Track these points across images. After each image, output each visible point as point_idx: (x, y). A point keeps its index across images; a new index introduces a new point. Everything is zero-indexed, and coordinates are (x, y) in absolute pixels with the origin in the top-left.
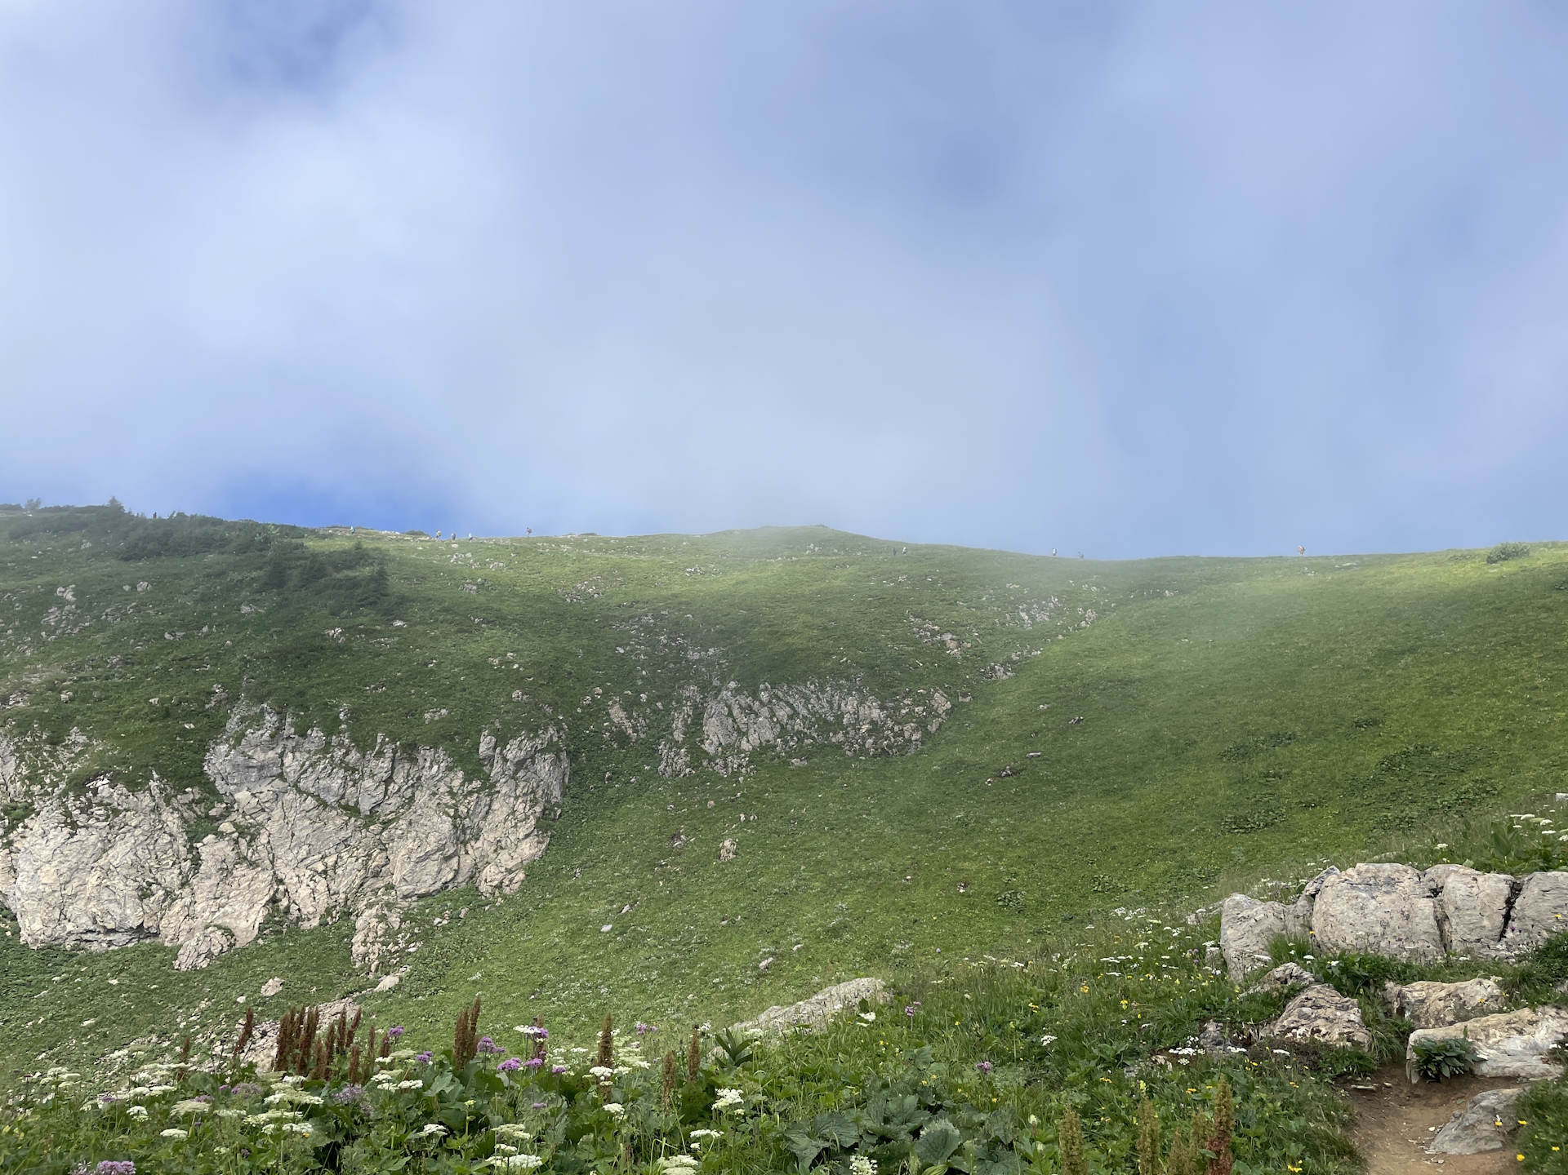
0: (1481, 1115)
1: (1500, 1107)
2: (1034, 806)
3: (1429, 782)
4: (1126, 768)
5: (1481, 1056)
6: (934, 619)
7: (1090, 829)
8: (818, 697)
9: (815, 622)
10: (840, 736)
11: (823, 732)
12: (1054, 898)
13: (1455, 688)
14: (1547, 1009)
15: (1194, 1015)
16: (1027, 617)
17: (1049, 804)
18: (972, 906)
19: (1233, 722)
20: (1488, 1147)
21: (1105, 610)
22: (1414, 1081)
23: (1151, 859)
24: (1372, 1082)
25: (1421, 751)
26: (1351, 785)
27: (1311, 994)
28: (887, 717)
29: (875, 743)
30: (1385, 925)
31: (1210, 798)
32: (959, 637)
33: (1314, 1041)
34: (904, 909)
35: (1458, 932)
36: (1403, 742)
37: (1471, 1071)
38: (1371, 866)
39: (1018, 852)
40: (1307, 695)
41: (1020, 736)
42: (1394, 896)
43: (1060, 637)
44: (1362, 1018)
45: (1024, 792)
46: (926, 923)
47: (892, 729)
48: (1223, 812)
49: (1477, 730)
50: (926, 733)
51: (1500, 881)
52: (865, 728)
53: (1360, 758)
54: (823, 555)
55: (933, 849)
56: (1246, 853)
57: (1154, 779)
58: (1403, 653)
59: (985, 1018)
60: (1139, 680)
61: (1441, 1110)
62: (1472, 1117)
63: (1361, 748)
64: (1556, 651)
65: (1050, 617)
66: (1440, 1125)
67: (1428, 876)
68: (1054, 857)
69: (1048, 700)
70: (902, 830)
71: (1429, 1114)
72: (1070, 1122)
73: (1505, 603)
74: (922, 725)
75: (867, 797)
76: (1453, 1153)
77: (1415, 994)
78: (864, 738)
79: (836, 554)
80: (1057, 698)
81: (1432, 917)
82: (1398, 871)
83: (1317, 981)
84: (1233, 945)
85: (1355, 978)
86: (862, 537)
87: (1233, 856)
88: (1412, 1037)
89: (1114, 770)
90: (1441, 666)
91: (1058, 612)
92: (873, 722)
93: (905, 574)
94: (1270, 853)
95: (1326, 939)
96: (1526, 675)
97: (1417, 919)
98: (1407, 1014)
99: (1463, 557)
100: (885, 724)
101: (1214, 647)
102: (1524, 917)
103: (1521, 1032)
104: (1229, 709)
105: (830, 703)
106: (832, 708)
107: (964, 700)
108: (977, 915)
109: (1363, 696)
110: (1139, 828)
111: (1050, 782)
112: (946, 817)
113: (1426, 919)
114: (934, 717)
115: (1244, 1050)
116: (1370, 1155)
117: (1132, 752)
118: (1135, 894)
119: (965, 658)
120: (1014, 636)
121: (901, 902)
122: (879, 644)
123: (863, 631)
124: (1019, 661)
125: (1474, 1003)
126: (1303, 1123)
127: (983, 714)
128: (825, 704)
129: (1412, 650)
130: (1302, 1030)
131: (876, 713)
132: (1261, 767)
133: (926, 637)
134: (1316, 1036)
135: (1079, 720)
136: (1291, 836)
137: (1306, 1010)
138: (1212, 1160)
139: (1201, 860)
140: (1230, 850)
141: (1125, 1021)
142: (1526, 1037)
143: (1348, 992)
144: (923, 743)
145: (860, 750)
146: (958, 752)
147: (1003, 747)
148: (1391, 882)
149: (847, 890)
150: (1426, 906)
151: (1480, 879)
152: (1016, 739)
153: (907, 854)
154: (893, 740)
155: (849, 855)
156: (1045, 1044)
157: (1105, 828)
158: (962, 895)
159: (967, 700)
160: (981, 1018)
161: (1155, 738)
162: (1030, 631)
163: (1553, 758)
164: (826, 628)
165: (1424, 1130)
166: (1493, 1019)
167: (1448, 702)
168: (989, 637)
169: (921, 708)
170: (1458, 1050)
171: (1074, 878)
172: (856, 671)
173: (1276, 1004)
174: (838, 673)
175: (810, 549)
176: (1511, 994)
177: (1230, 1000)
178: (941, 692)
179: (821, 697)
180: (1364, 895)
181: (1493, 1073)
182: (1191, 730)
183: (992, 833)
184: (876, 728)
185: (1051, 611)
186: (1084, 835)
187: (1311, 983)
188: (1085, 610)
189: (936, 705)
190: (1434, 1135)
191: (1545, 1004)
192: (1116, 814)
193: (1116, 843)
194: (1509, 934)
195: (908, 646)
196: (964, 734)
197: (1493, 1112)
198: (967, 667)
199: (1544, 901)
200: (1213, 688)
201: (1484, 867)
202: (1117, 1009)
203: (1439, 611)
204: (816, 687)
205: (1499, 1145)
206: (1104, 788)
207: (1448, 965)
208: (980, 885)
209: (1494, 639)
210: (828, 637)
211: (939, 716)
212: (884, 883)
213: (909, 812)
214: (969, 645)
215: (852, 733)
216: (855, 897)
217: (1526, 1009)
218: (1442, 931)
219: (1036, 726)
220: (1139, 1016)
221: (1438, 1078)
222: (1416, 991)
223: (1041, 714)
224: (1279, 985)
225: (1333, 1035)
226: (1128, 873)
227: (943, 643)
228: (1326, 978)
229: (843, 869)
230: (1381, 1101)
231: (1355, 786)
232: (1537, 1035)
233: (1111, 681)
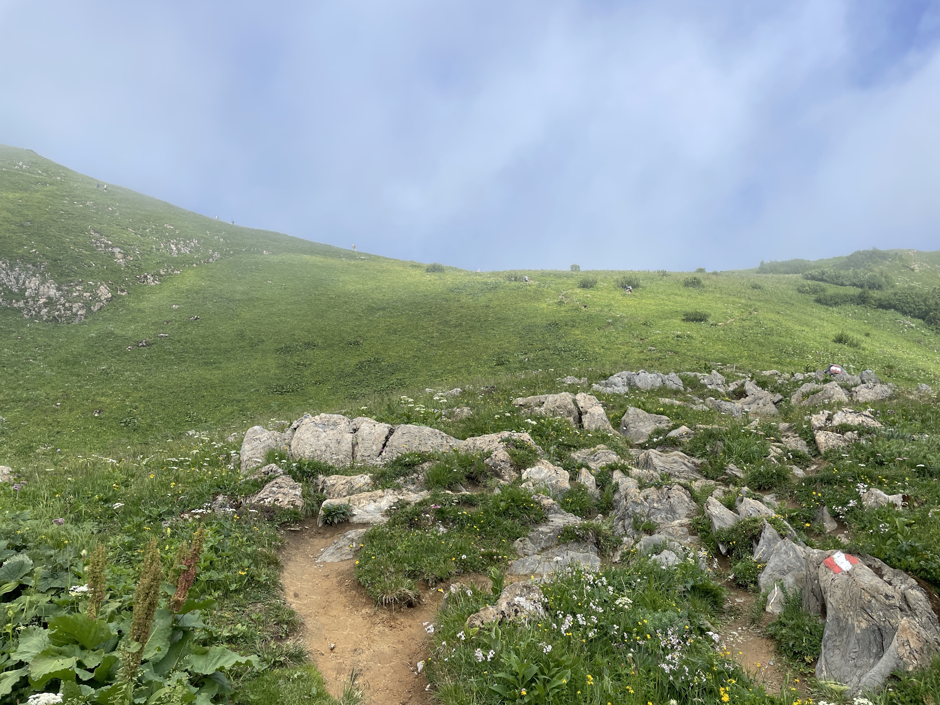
0: (346, 542)
1: (356, 538)
2: (157, 367)
3: (377, 377)
4: (220, 351)
5: (354, 513)
6: (109, 236)
7: (191, 384)
8: (7, 273)
9: (14, 219)
10: (21, 304)
11: (8, 299)
12: (159, 423)
13: (398, 331)
14: (389, 490)
15: (212, 491)
16: (175, 249)
17: (167, 367)
18: (101, 425)
19: (287, 333)
20: (346, 558)
21: (226, 255)
22: (320, 526)
23: (224, 404)
24: (299, 526)
25: (376, 361)
26: (340, 374)
27: (279, 480)
28: (61, 296)
29: (49, 312)
30: (327, 446)
31: (265, 373)
32: (125, 252)
33: (274, 505)
34: (51, 424)
35: (360, 451)
36: (369, 355)
37: (348, 520)
38: (328, 416)
39: (140, 394)
40: (328, 324)
41: (156, 322)
42: (335, 431)
43: (195, 265)
44: (302, 493)
45: (152, 357)
46: (66, 434)
47: (64, 305)
48: (271, 382)
49: (404, 354)
50: (89, 311)
51: (385, 427)
52: (42, 301)
53: (347, 361)
54: (29, 172)
55: (80, 387)
56: (279, 406)
57: (236, 359)
58: (379, 310)
59: (78, 493)
60: (239, 300)
61: (329, 540)
62: (342, 543)
63: (349, 356)
64: (445, 321)
65: (190, 252)
66: (326, 547)
67: (354, 422)
68: (164, 399)
69: (179, 303)
70: (59, 373)
71: (324, 541)
72: (99, 553)
73: (429, 293)
74: (87, 305)
75: (36, 348)
76: (329, 561)
77: (331, 481)
78: (40, 308)
79: (40, 174)
80: (186, 303)
81: (350, 443)
82: (340, 419)
83: (284, 474)
84: (247, 453)
85: (303, 472)
86: (63, 167)
87: (272, 406)
88: (324, 503)
89: (212, 351)
90: (395, 319)
91: (197, 250)
92: (49, 298)
93: (93, 201)
94: (292, 406)
95: (296, 452)
96: (430, 330)
97: (343, 444)
98: (325, 491)
99: (416, 266)
100: (59, 300)
101: (285, 288)
102: (392, 445)
103: (375, 502)
104: (286, 325)
105: (17, 280)
106: (17, 283)
107: (121, 294)
108: (105, 431)
109: (356, 329)
110: (221, 386)
111: (170, 353)
112: (94, 368)
113: (347, 444)
114: (98, 301)
115: (235, 510)
116: (287, 564)
117: (226, 342)
118: (211, 424)
119: (127, 267)
120: (164, 259)
121: (50, 420)
122: (64, 245)
123: (52, 234)
124: (164, 275)
125: (357, 486)
126: (254, 548)
127: (133, 305)
128: (13, 280)
129: (383, 309)
130: (269, 499)
131: (53, 292)
132: (296, 359)
133: (101, 247)
134: (276, 503)
135: (197, 319)
136: (304, 398)
137: (274, 489)
138: (184, 571)
139: (253, 407)
140: (270, 403)
141: (170, 495)
142: (377, 504)
143: (298, 479)
144: (86, 318)
145: (35, 315)
146: (111, 327)
147: (143, 328)
148: (335, 424)
149: (8, 408)
150: (349, 437)
151: (377, 426)
152: (153, 324)
153: (60, 389)
154: (63, 312)
155: (14, 386)
156: (115, 508)
157: (200, 385)
158: (96, 418)
159: (124, 294)
160: (76, 493)
161: (241, 335)
162: (175, 258)
163: (433, 372)
164: (22, 226)
165: (318, 550)
166: (364, 495)
167: (394, 338)
168: (146, 256)
169: (88, 294)
170: (344, 510)
171: (175, 412)
172: (42, 260)
173: (259, 485)
174: (26, 259)
175: (19, 166)
176: (375, 482)
177: (235, 483)
178: (105, 285)
179: (10, 273)
180: (321, 430)
181: (358, 521)
182: (263, 334)
183: (125, 380)
184: (51, 302)
185: (192, 247)
186: (186, 387)
187: (281, 474)
188: (214, 252)
189: (100, 294)
190: (322, 552)
191: (389, 488)
192: (208, 377)
193: (205, 394)
194: (384, 454)
195: (86, 251)
196: (118, 316)
197: (352, 540)
198: (128, 273)
199: (402, 438)
200: (280, 312)
201: (380, 420)
202: (168, 488)
203: (400, 291)
204: (7, 265)
205: (352, 556)
206: (205, 360)
207: (352, 467)
208: (111, 413)
209: (421, 310)
210: (23, 232)
211: (101, 301)
212: (39, 406)
213: (67, 362)
214: (132, 259)
215: (31, 303)
216: (14, 414)
217: (380, 490)
218: (353, 450)
219: (168, 318)
220: (180, 492)
221: (331, 524)
222: (332, 480)
223: (174, 311)
224: (263, 475)
225: (284, 502)
226: (209, 412)
227: (113, 253)
228: (289, 472)
229: (8, 395)
230: (301, 536)
231: (342, 375)
232: (382, 503)
233: (221, 298)
